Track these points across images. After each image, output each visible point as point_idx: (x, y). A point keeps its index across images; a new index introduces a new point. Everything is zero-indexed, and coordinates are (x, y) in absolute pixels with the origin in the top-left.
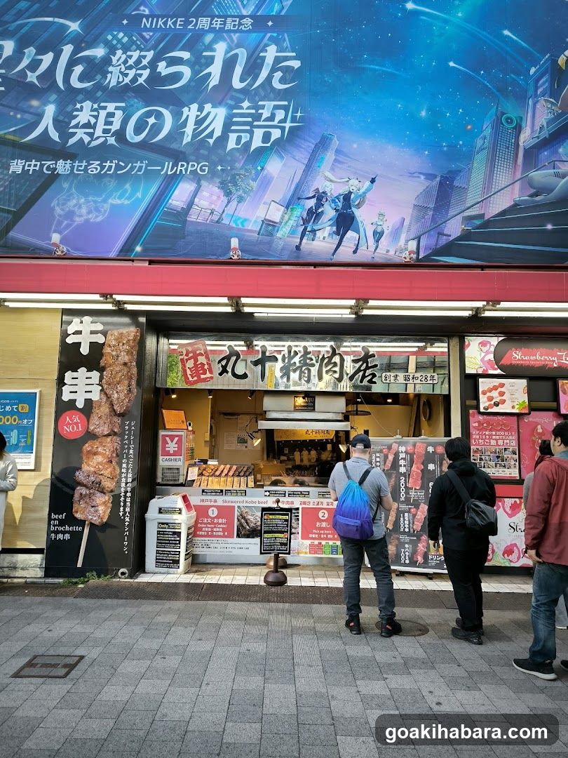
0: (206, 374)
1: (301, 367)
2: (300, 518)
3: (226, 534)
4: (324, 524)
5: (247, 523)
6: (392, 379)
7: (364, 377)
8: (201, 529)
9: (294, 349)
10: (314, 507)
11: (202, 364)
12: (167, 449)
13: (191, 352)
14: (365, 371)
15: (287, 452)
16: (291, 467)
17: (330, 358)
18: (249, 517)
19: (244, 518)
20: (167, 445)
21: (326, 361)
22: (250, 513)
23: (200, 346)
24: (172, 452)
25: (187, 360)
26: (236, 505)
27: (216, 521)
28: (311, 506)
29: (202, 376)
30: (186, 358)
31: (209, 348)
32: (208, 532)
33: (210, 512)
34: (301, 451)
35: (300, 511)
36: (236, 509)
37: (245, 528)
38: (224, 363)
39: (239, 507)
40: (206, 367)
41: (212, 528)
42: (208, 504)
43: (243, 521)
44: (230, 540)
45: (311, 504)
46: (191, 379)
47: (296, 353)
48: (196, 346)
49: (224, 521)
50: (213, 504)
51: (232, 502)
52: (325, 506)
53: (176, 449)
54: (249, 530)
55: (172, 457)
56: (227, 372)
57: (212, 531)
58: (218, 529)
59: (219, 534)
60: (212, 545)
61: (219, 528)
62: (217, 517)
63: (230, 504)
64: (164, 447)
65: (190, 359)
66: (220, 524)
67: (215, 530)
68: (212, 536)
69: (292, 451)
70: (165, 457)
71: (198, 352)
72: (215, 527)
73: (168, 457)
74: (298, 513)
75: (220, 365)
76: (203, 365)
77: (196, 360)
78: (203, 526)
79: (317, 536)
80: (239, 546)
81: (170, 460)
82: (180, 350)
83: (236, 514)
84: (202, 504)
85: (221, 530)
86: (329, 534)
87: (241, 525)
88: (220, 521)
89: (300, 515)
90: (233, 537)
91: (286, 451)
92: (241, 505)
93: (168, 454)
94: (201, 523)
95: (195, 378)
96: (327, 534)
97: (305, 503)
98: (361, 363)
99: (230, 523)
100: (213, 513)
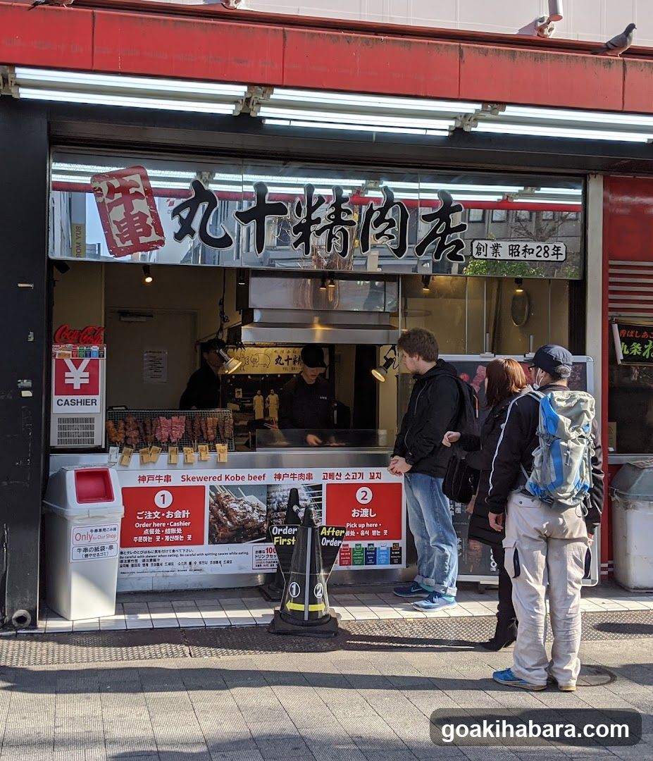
0: (149, 235)
1: (330, 227)
2: (324, 502)
3: (189, 537)
4: (365, 513)
5: (227, 516)
6: (490, 251)
7: (442, 247)
8: (140, 532)
9: (317, 192)
10: (348, 482)
11: (140, 214)
12: (67, 381)
13: (118, 190)
14: (443, 236)
15: (241, 396)
16: (245, 423)
17: (383, 211)
18: (232, 505)
19: (222, 507)
20: (67, 374)
21: (375, 216)
22: (233, 498)
23: (136, 178)
24: (77, 387)
25: (111, 206)
26: (207, 484)
27: (169, 515)
28: (343, 481)
29: (143, 240)
30: (108, 201)
31: (154, 184)
32: (154, 536)
33: (158, 500)
34: (265, 395)
35: (324, 491)
36: (208, 491)
37: (224, 525)
38: (184, 214)
39: (212, 488)
40: (150, 221)
41: (161, 528)
42: (155, 484)
43: (220, 512)
44: (195, 549)
45: (343, 477)
46: (119, 244)
47: (321, 200)
48: (127, 179)
49: (185, 513)
50: (163, 483)
51: (200, 479)
52: (367, 480)
53: (87, 381)
54: (230, 530)
55: (79, 398)
56: (192, 233)
57: (163, 535)
58: (173, 531)
59: (177, 538)
60: (162, 560)
61: (176, 527)
62: (172, 508)
63: (196, 483)
64: (61, 378)
65: (117, 203)
66: (178, 520)
67: (168, 531)
68: (163, 543)
69: (249, 394)
70: (64, 398)
71: (132, 191)
72: (168, 527)
73: (69, 398)
74: (320, 494)
75: (177, 218)
76: (143, 216)
77: (129, 208)
78: (144, 525)
79: (353, 533)
80: (214, 558)
81: (74, 403)
82: (96, 185)
83: (208, 499)
84: (142, 484)
85: (179, 531)
86: (374, 528)
87: (216, 520)
88: (178, 514)
89: (324, 497)
90: (202, 543)
91: (239, 394)
92: (216, 483)
93: (69, 390)
94: (141, 522)
95: (129, 243)
96: (371, 529)
97: (331, 476)
98: (437, 221)
99: (196, 518)
100: (163, 500)
